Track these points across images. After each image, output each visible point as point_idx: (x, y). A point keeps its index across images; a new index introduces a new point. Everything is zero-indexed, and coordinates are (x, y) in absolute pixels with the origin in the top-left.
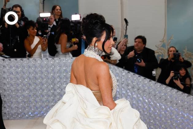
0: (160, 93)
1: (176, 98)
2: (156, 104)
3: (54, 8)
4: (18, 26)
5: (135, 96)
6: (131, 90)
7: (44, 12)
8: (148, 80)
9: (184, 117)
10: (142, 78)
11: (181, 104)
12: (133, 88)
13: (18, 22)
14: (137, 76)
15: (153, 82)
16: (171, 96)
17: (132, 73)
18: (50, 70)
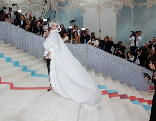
0: (113, 58)
1: (120, 61)
2: (111, 63)
3: (75, 26)
4: (61, 32)
5: (103, 59)
6: (102, 57)
7: (70, 26)
8: (108, 53)
9: (122, 68)
10: (107, 52)
11: (121, 63)
12: (103, 56)
13: (61, 31)
14: (105, 51)
15: (111, 54)
16: (117, 60)
17: (102, 50)
18: (71, 48)
